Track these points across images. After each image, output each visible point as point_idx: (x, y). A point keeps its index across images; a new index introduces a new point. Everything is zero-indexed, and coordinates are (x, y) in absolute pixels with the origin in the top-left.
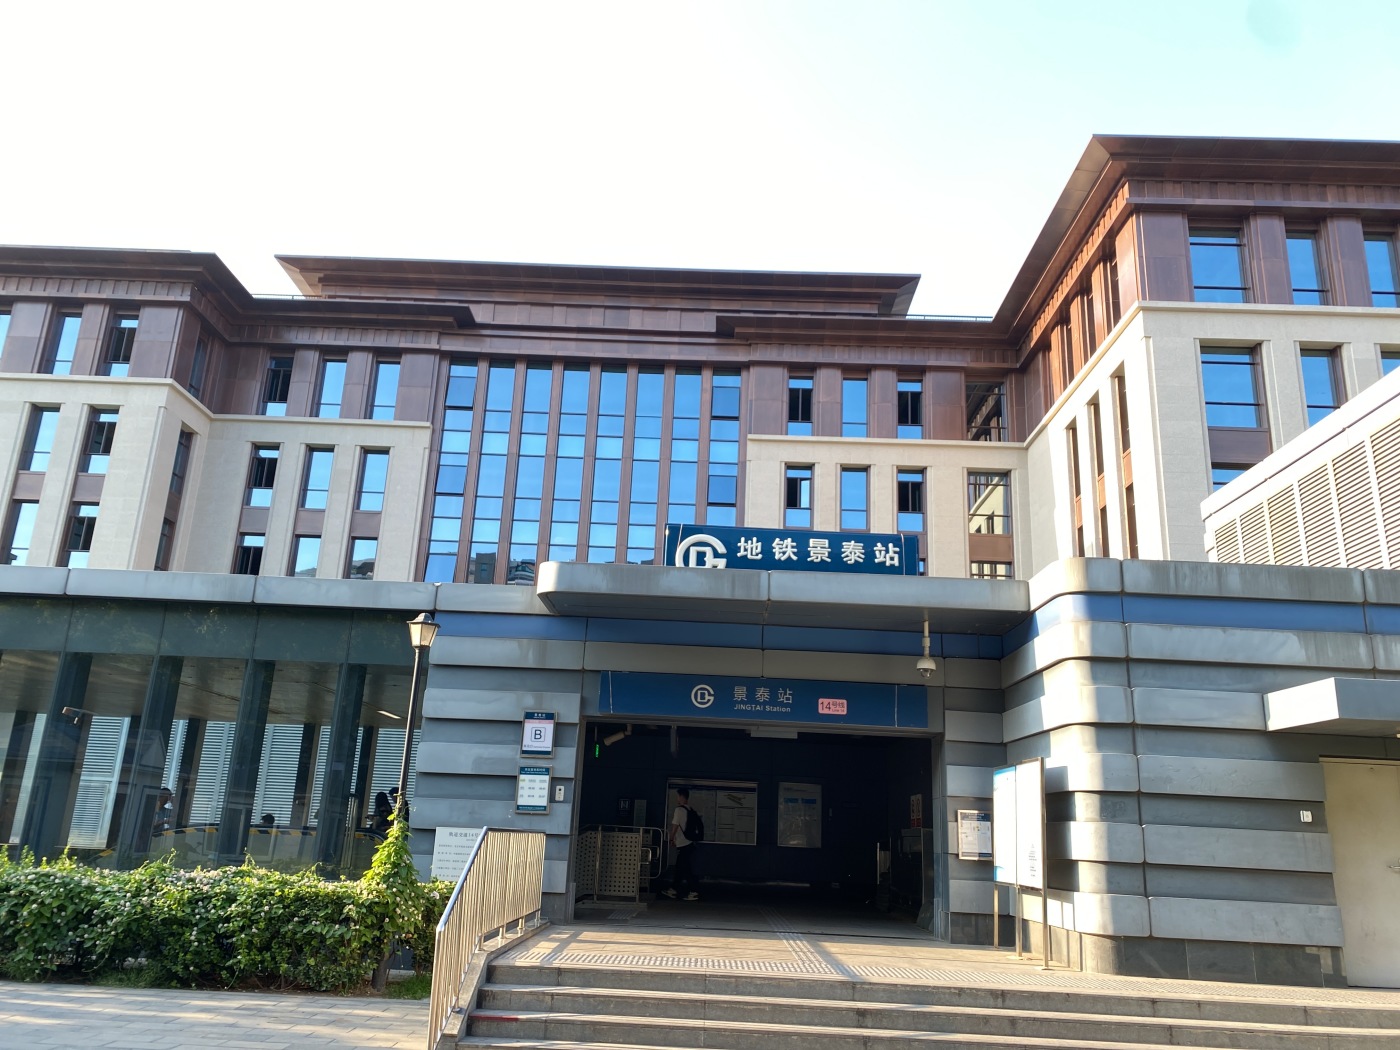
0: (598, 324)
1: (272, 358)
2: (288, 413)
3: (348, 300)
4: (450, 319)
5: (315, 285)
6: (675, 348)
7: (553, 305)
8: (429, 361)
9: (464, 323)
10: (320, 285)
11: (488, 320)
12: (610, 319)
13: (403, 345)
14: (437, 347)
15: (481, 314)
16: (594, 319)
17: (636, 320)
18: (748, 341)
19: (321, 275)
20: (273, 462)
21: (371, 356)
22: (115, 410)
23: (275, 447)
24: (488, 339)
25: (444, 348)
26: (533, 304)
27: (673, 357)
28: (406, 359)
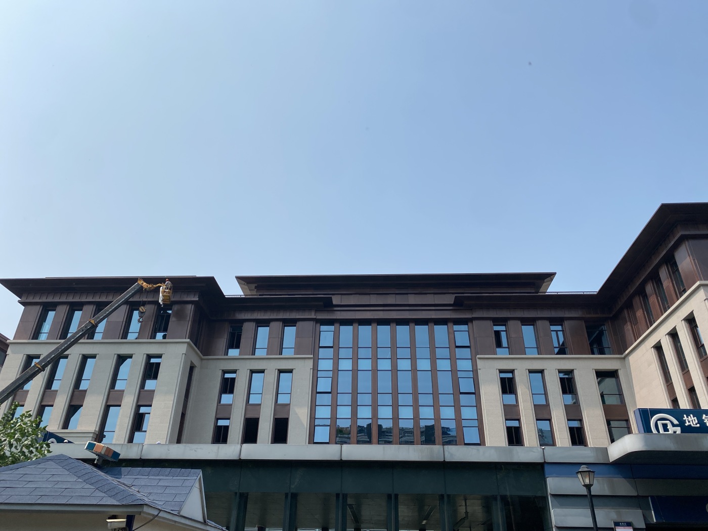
0: (394, 303)
1: (231, 327)
2: (240, 354)
3: (269, 296)
4: (321, 303)
5: (254, 290)
6: (433, 312)
7: (369, 294)
8: (311, 324)
9: (328, 305)
10: (256, 290)
11: (339, 303)
12: (399, 300)
13: (298, 317)
14: (315, 317)
15: (336, 300)
16: (391, 300)
17: (412, 299)
18: (470, 308)
19: (256, 285)
20: (233, 380)
21: (281, 323)
22: (160, 356)
23: (234, 372)
24: (339, 312)
25: (318, 317)
26: (360, 294)
27: (433, 317)
28: (299, 324)
